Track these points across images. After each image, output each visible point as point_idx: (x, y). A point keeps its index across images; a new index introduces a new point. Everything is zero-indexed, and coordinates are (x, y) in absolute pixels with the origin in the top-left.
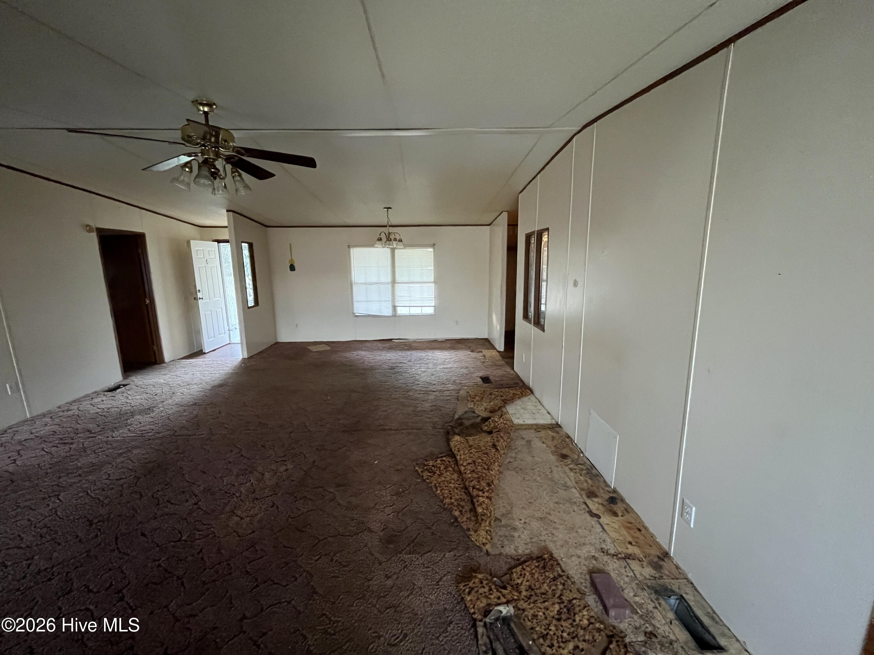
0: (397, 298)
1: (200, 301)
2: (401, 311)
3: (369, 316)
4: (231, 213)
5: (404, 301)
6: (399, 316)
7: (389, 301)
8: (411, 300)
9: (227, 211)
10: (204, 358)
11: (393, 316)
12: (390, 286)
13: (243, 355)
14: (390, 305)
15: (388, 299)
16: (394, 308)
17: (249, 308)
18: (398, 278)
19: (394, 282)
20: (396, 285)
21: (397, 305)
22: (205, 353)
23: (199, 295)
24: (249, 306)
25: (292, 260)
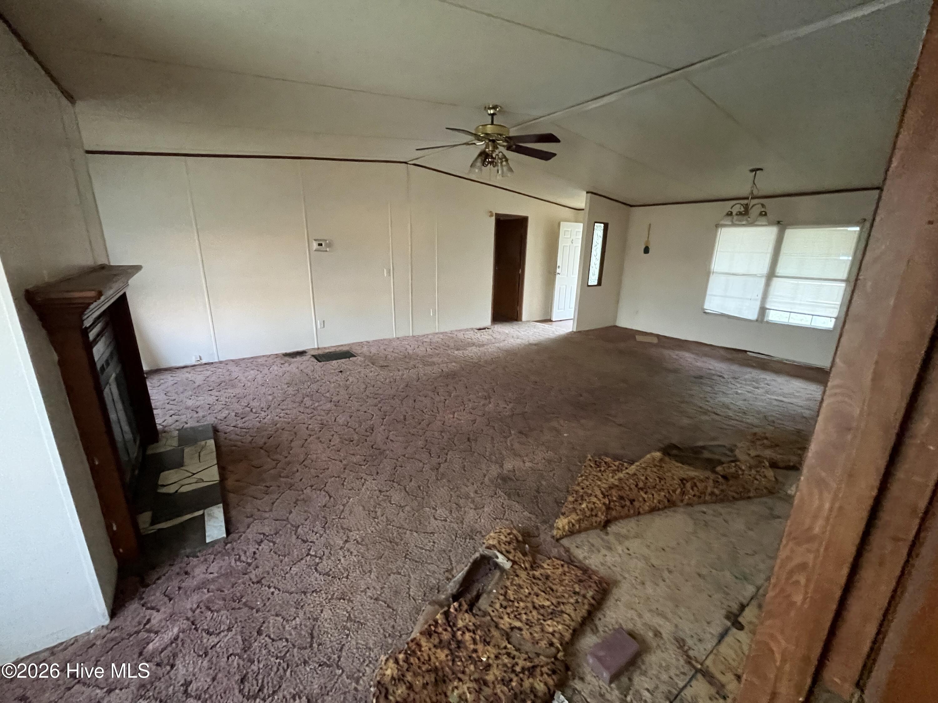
0: (770, 298)
1: (557, 276)
2: (773, 317)
3: (723, 315)
4: (589, 195)
5: (780, 303)
6: (768, 322)
7: (756, 300)
8: (794, 304)
9: (587, 193)
10: (551, 325)
11: (757, 320)
12: (763, 281)
13: (573, 328)
14: (757, 306)
15: (757, 298)
16: (763, 310)
17: (589, 286)
18: (780, 270)
19: (771, 275)
20: (775, 280)
21: (768, 306)
22: (551, 321)
23: (558, 271)
24: (589, 284)
25: (648, 241)
